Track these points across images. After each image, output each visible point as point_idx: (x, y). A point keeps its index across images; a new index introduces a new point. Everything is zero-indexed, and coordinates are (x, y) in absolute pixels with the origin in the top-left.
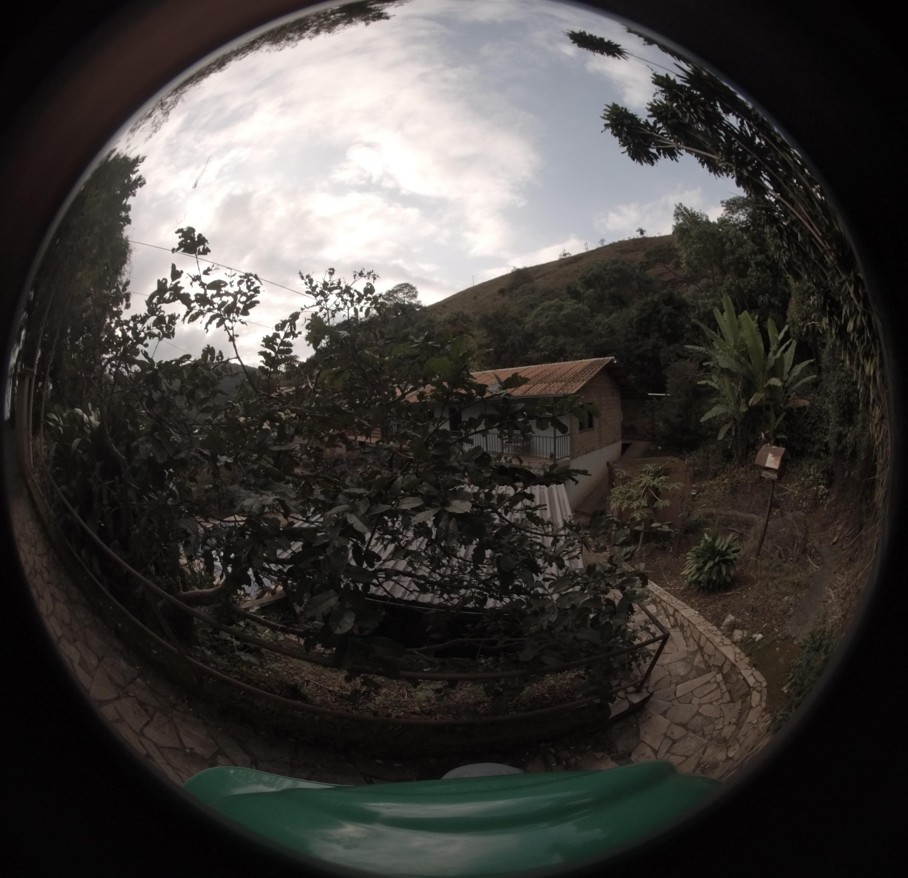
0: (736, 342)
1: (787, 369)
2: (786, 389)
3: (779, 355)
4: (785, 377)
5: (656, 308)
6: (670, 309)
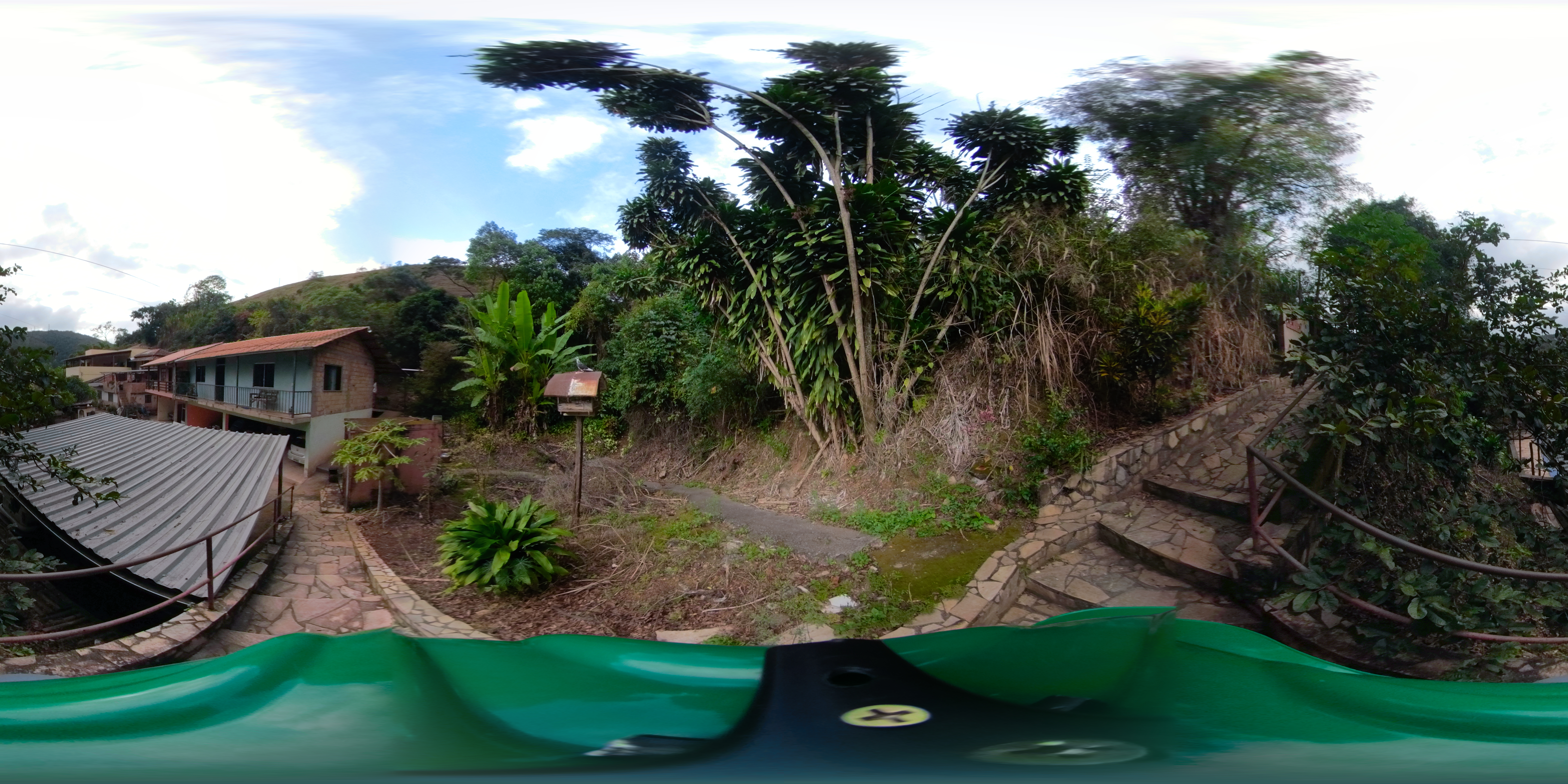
0: (502, 321)
1: (557, 349)
5: (425, 302)
6: (439, 303)
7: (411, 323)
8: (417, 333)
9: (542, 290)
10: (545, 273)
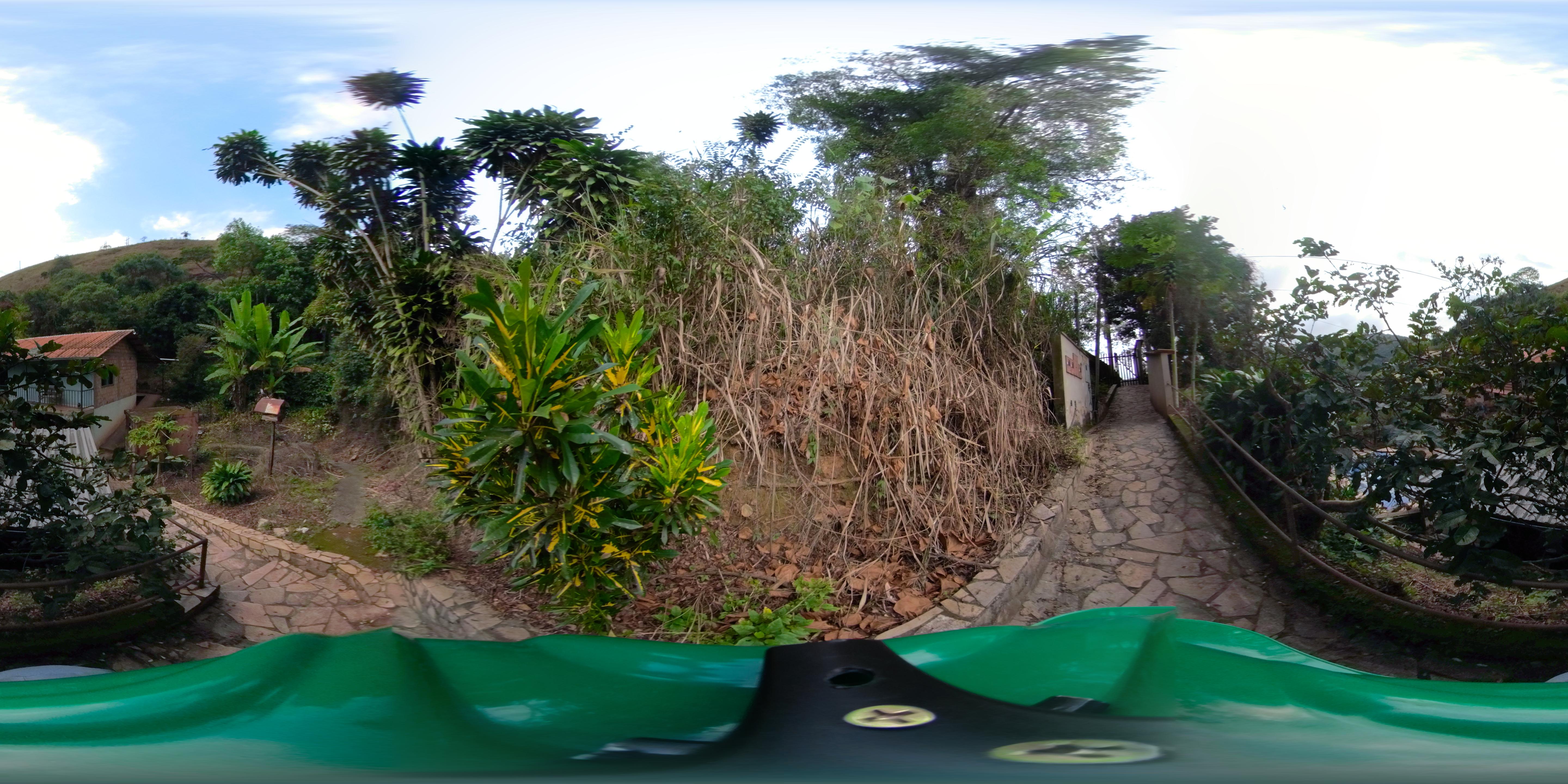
0: (245, 324)
1: (292, 346)
2: (287, 360)
3: (286, 336)
4: (288, 352)
5: (177, 294)
6: (190, 296)
7: (166, 314)
8: (171, 324)
9: (284, 287)
10: (287, 272)
